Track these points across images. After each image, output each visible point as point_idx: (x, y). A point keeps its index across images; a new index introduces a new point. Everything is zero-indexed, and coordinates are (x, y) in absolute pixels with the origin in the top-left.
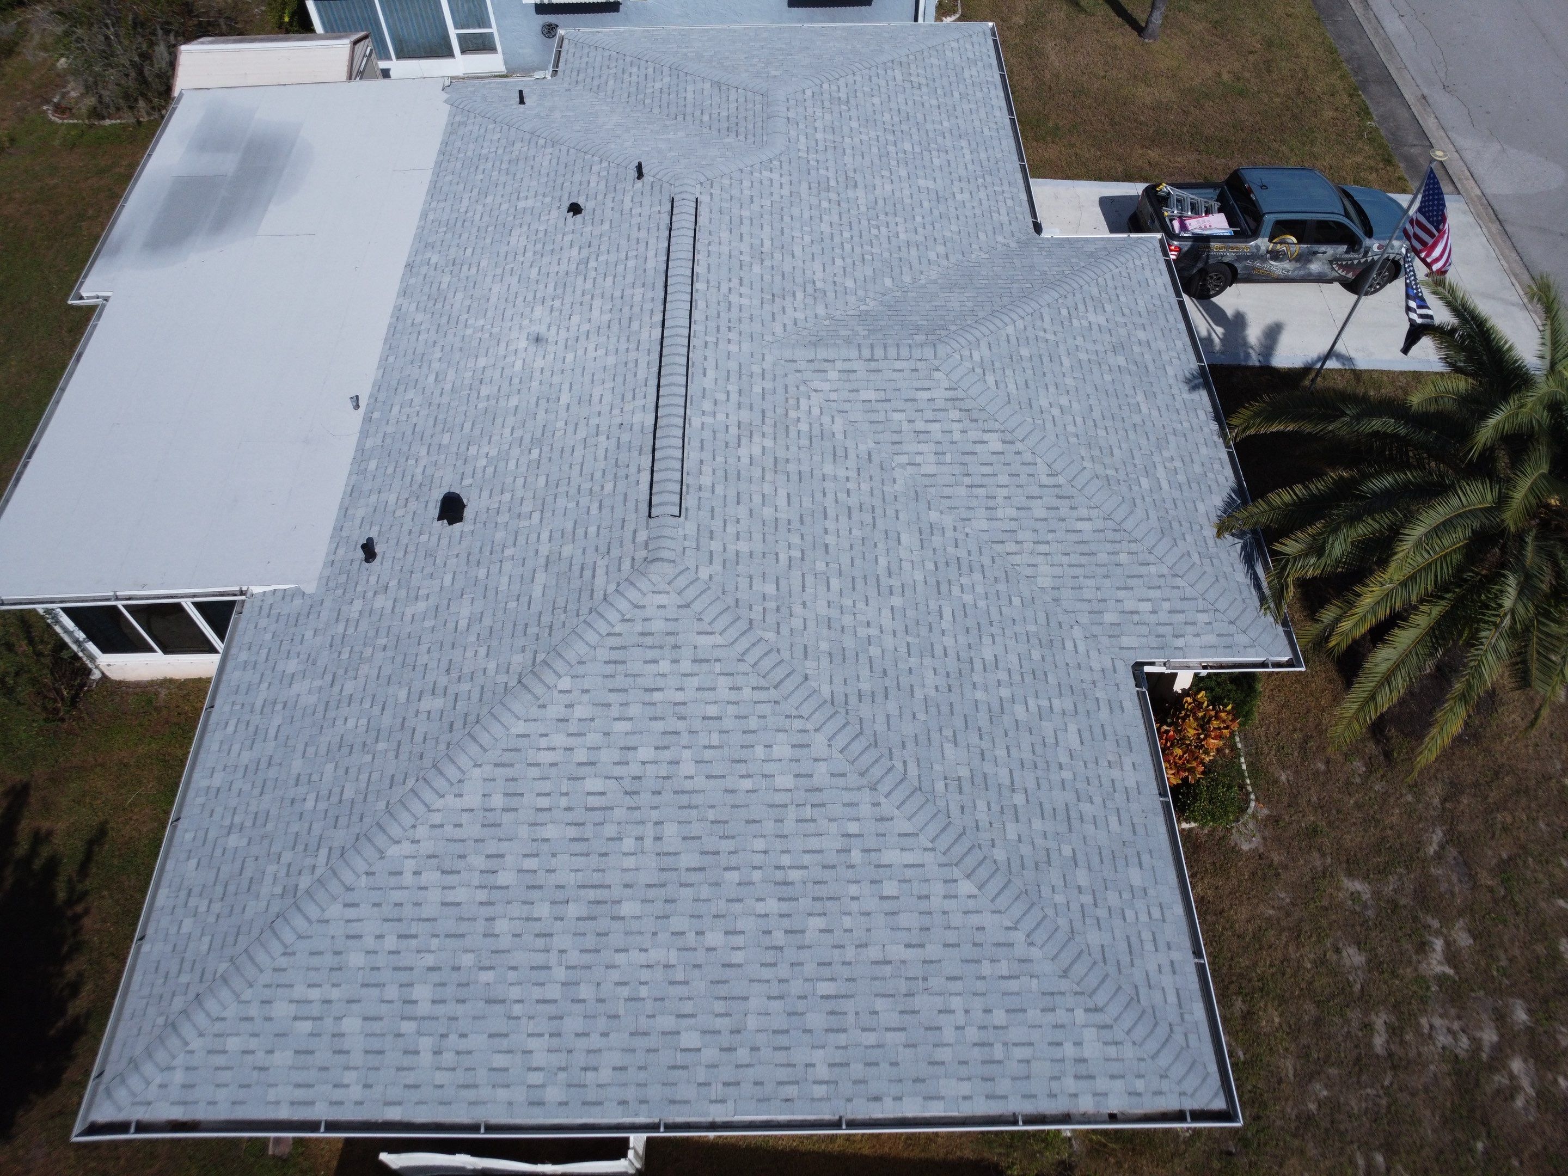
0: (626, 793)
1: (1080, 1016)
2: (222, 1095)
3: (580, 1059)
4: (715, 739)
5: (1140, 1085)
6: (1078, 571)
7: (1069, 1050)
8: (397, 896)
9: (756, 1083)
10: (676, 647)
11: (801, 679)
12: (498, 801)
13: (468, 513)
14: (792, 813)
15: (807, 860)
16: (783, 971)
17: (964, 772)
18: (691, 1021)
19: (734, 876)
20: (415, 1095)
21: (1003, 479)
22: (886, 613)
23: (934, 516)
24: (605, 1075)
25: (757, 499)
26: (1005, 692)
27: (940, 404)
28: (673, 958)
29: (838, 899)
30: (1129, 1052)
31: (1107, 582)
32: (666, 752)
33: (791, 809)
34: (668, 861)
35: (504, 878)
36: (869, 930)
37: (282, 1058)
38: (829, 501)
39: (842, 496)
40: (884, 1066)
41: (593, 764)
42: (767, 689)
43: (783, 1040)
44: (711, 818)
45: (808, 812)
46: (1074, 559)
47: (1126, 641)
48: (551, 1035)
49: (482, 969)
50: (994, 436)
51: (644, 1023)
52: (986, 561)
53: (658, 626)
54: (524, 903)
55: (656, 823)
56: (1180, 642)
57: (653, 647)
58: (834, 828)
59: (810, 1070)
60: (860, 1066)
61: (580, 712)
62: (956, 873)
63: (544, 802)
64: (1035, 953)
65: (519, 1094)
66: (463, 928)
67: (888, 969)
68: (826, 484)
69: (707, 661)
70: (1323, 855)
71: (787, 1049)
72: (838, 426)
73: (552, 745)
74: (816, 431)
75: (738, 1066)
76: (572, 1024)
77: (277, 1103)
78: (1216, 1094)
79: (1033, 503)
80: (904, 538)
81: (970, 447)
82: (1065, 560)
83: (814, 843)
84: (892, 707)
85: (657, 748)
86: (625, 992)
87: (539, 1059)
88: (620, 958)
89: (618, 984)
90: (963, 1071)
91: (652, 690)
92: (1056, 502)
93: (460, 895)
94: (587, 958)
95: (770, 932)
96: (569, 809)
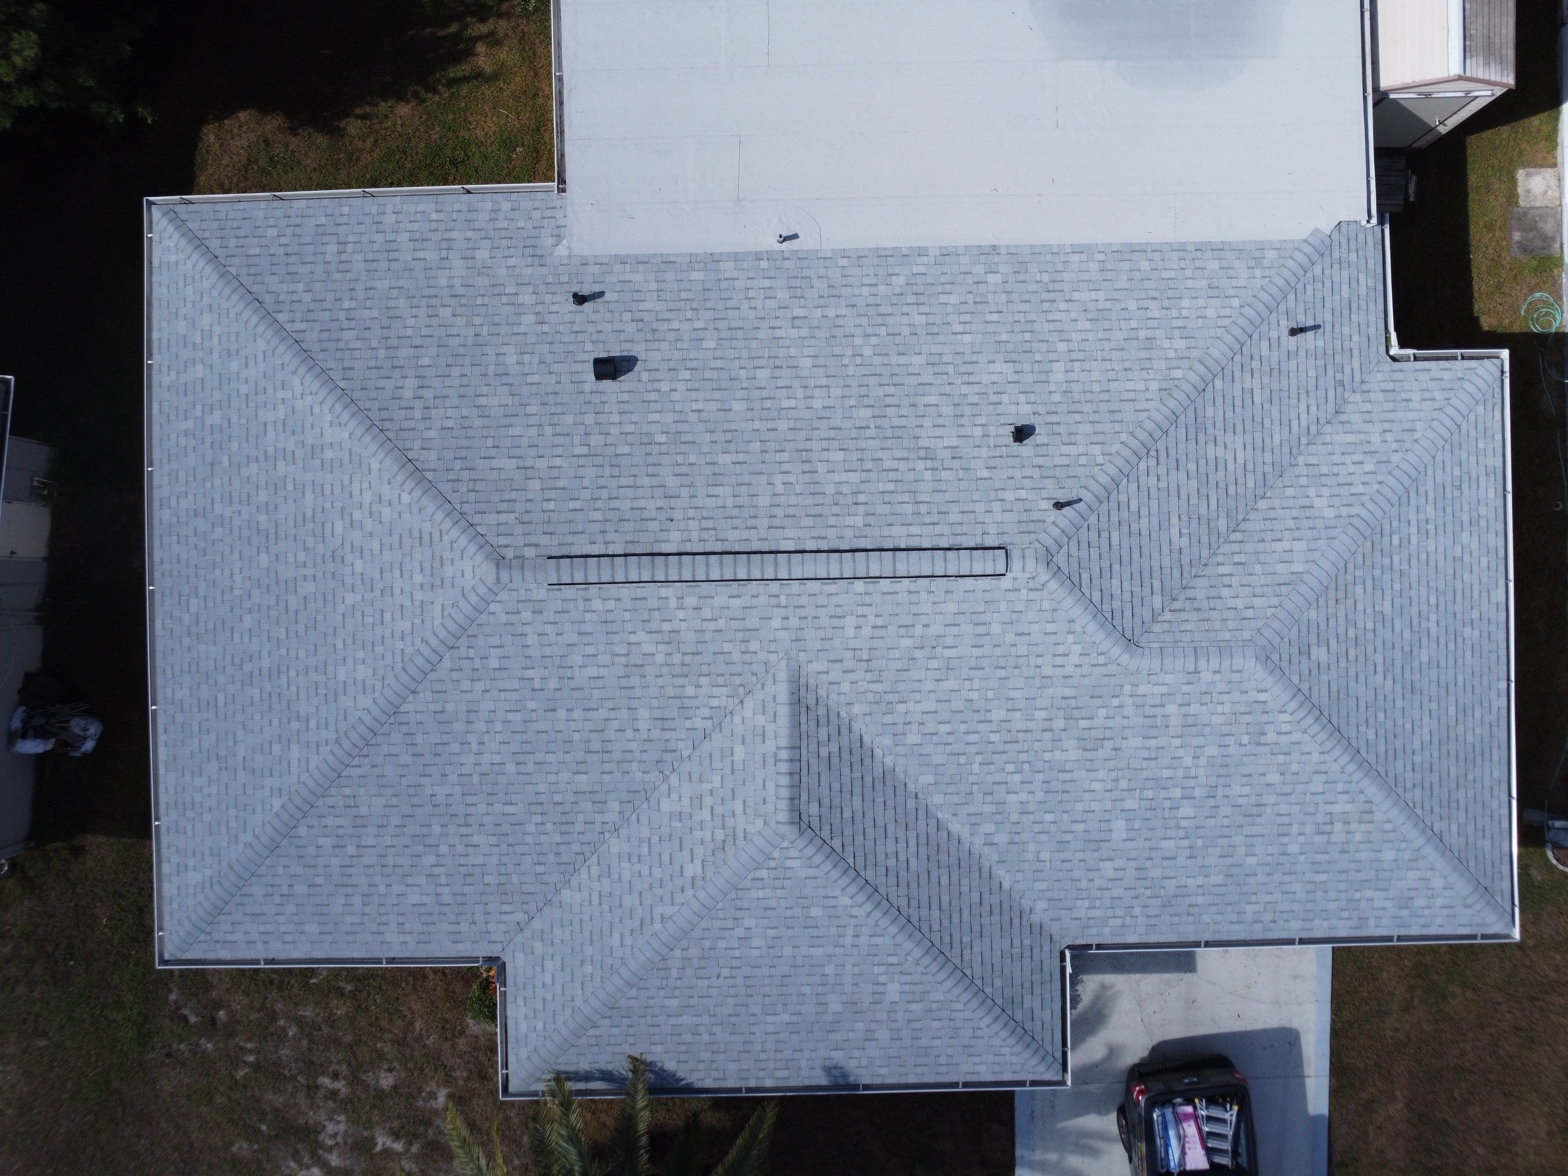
0: (334, 552)
1: (208, 872)
2: (165, 290)
3: (183, 531)
4: (369, 620)
7: (191, 862)
8: (270, 389)
9: (172, 650)
10: (433, 587)
11: (413, 688)
14: (321, 678)
15: (293, 689)
16: (230, 670)
17: (363, 810)
18: (203, 606)
19: (283, 635)
20: (165, 422)
21: (657, 873)
23: (615, 806)
24: (175, 548)
27: (730, 822)
28: (237, 592)
29: (270, 710)
30: (191, 902)
31: (568, 950)
32: (360, 582)
33: (324, 678)
34: (291, 586)
35: (281, 465)
36: (253, 731)
37: (182, 327)
40: (182, 736)
41: (352, 526)
42: (403, 662)
43: (194, 669)
44: (318, 618)
45: (322, 691)
46: (587, 925)
47: (520, 955)
48: (195, 510)
49: (230, 457)
50: (699, 870)
51: (202, 573)
53: (448, 571)
54: (267, 483)
55: (314, 576)
57: (432, 568)
58: (313, 710)
59: (179, 686)
60: (181, 720)
61: (386, 512)
62: (285, 798)
63: (328, 491)
64: (241, 847)
65: (166, 491)
66: (252, 440)
67: (231, 743)
68: (625, 711)
69: (422, 613)
70: (465, 1080)
71: (190, 672)
72: (698, 723)
73: (363, 492)
74: (688, 703)
75: (180, 638)
76: (201, 524)
77: (161, 329)
79: (635, 896)
80: (583, 778)
81: (687, 846)
82: (586, 917)
83: (303, 695)
84: (408, 759)
85: (362, 574)
86: (218, 559)
87: (183, 503)
88: (236, 555)
89: (222, 554)
90: (180, 789)
92: (637, 916)
93: (271, 435)
94: (236, 531)
95: (251, 661)
96: (323, 509)
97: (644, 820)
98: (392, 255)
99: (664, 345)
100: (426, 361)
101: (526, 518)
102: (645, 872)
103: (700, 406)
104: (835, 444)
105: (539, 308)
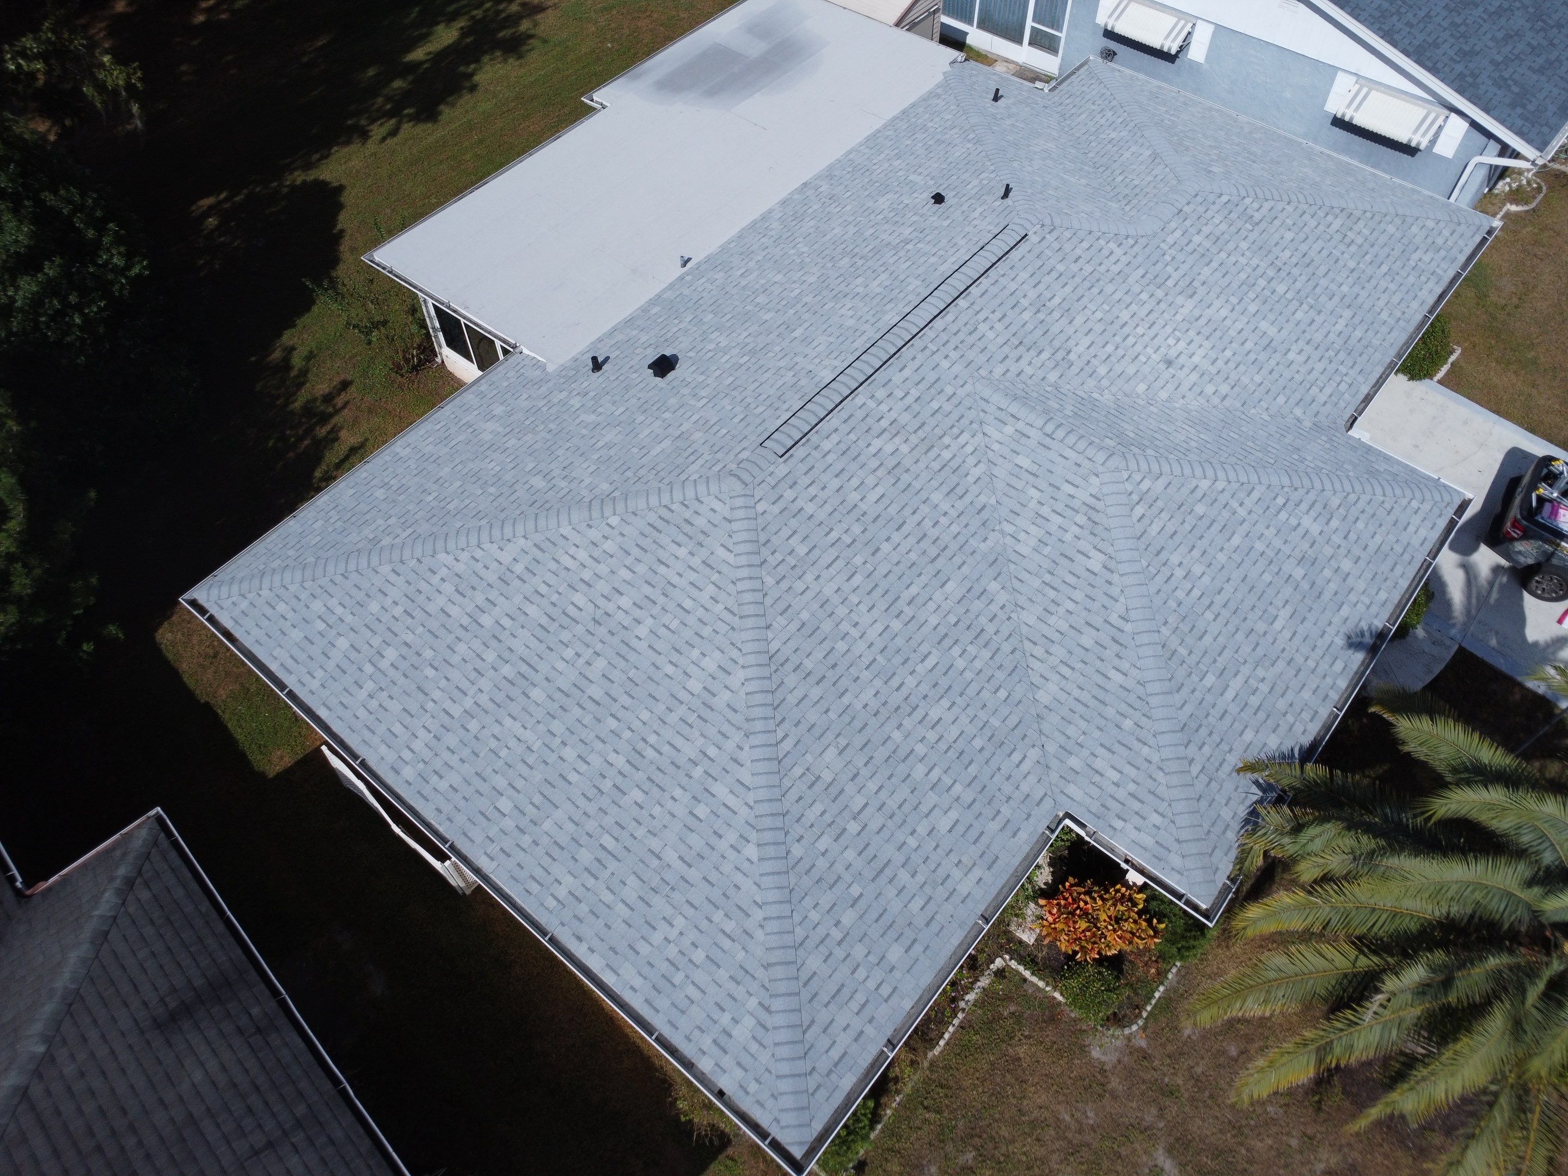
0: (594, 619)
1: (752, 1003)
2: (255, 632)
3: (437, 764)
4: (674, 625)
5: (753, 1087)
6: (1079, 708)
7: (725, 1019)
8: (423, 586)
9: (519, 865)
10: (701, 544)
11: (763, 624)
12: (519, 568)
13: (671, 375)
14: (681, 711)
15: (666, 749)
16: (592, 809)
17: (827, 776)
18: (515, 794)
19: (613, 723)
20: (340, 711)
21: (1078, 595)
22: (879, 627)
23: (994, 586)
24: (443, 785)
25: (855, 482)
26: (920, 749)
27: (1076, 504)
28: (537, 746)
29: (663, 790)
30: (765, 1057)
31: (1097, 734)
32: (638, 611)
33: (684, 707)
34: (583, 683)
35: (486, 620)
36: (665, 827)
37: (297, 635)
38: (912, 521)
39: (928, 523)
40: (601, 922)
41: (590, 586)
42: (735, 615)
43: (556, 852)
44: (631, 675)
45: (692, 718)
46: (1085, 696)
47: (1072, 790)
48: (435, 736)
49: (431, 665)
50: (1101, 557)
51: (488, 772)
52: (1006, 647)
53: (700, 522)
54: (484, 644)
55: (595, 653)
56: (1119, 824)
57: (686, 535)
58: (701, 741)
59: (556, 884)
60: (587, 909)
61: (609, 546)
62: (753, 836)
63: (543, 589)
64: (759, 934)
65: (391, 757)
66: (441, 632)
67: (655, 863)
68: (922, 506)
69: (713, 568)
70: (1161, 1116)
71: (554, 860)
72: (976, 472)
73: (576, 556)
74: (954, 464)
75: (517, 845)
76: (451, 740)
77: (276, 658)
78: (801, 1143)
79: (1087, 629)
80: (950, 586)
81: (1072, 553)
82: (1076, 692)
83: (679, 742)
84: (815, 693)
85: (634, 604)
86: (493, 744)
87: (418, 745)
88: (508, 721)
89: (494, 736)
90: (646, 970)
91: (663, 563)
92: (1107, 642)
93: (454, 611)
94: (490, 706)
95: (604, 777)
96: (554, 604)
97: (1024, 575)
98: (432, 459)
99: (681, 339)
100: (531, 466)
101: (716, 449)
102: (1070, 606)
103: (745, 334)
104: (850, 279)
105: (575, 393)
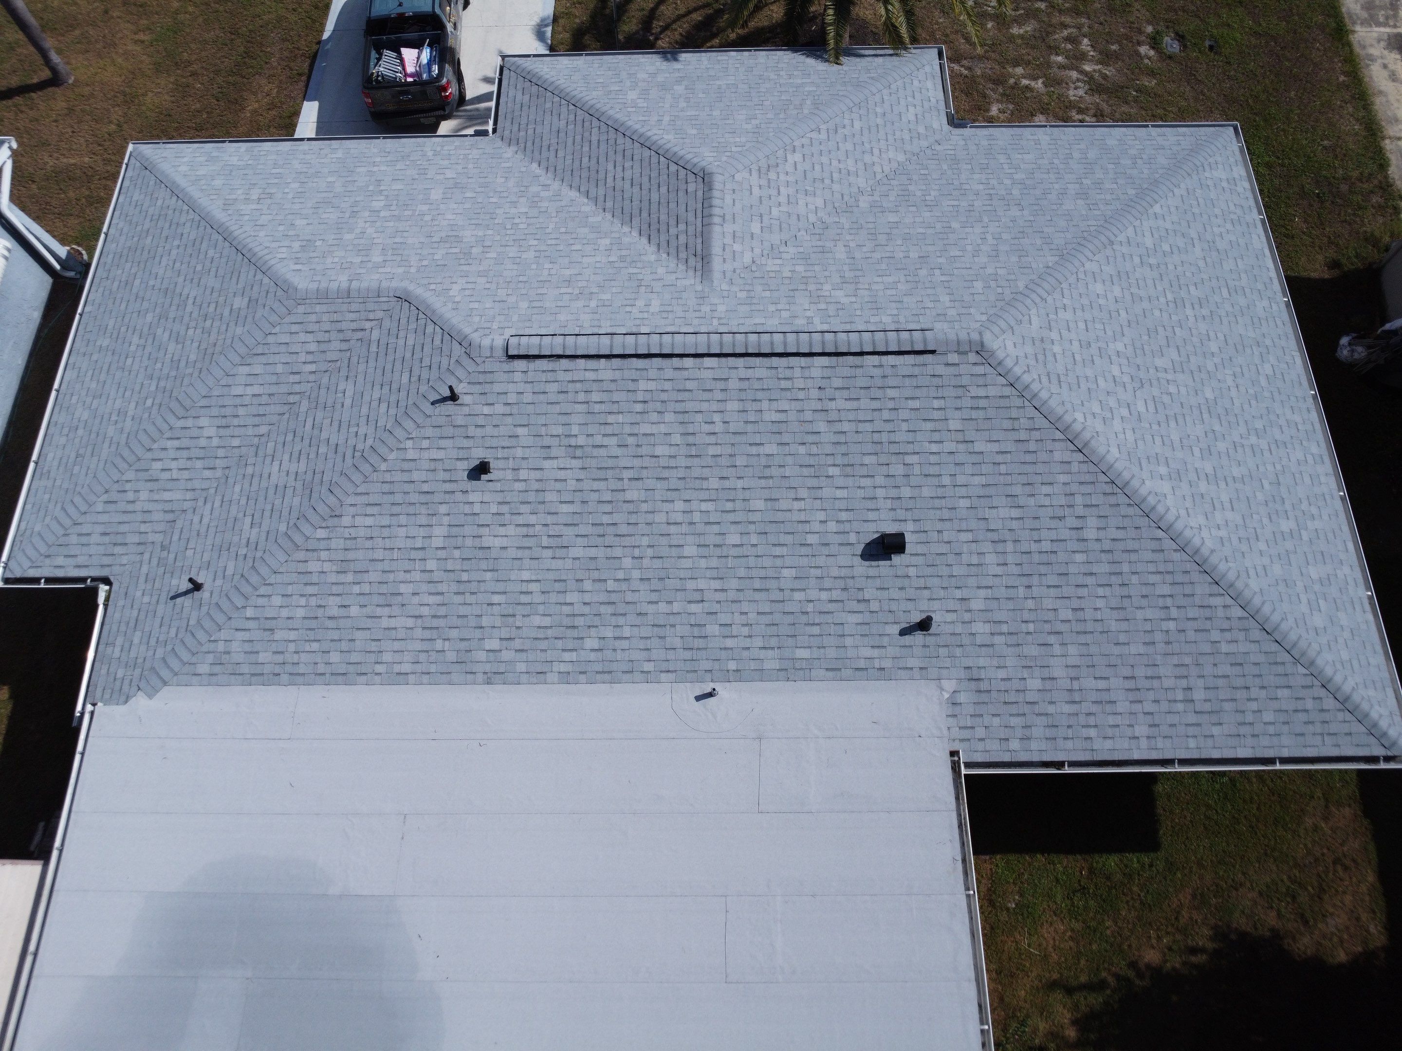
0: (1142, 386)
1: (1208, 175)
4: (1099, 326)
6: (890, 137)
7: (1225, 185)
10: (1042, 340)
12: (1163, 470)
14: (1135, 291)
15: (1160, 288)
16: (1222, 313)
17: (1081, 202)
18: (1259, 367)
19: (1178, 330)
20: (1338, 532)
21: (825, 160)
22: (968, 230)
24: (1297, 418)
26: (1007, 182)
28: (1229, 372)
29: (1177, 276)
31: (897, 124)
32: (1113, 357)
34: (1178, 367)
35: (1209, 470)
36: (1190, 264)
37: (1343, 619)
38: (875, 255)
39: (866, 249)
40: (1255, 272)
41: (1128, 404)
42: (1062, 288)
43: (1256, 320)
44: (1147, 337)
45: (1133, 281)
46: (882, 137)
47: (935, 125)
48: (1286, 448)
49: (1262, 487)
50: (789, 156)
51: (1267, 394)
55: (1157, 370)
57: (1045, 354)
58: (1138, 269)
59: (1266, 310)
60: (1258, 284)
63: (1158, 439)
65: (1320, 469)
66: (1243, 497)
67: (1208, 259)
68: (858, 257)
71: (1259, 319)
73: (1122, 430)
74: (801, 261)
75: (1274, 346)
76: (1277, 434)
77: (1366, 623)
79: (842, 148)
81: (800, 173)
82: (883, 142)
83: (1150, 282)
84: (1049, 230)
86: (1254, 402)
87: (1300, 456)
88: (1237, 402)
89: (1251, 406)
90: (1247, 235)
92: (841, 135)
93: (1225, 498)
97: (837, 195)
98: (1131, 684)
99: (835, 572)
100: (1079, 557)
101: (960, 392)
103: (797, 505)
104: (663, 462)
105: (967, 617)
